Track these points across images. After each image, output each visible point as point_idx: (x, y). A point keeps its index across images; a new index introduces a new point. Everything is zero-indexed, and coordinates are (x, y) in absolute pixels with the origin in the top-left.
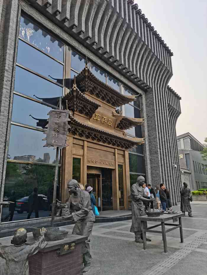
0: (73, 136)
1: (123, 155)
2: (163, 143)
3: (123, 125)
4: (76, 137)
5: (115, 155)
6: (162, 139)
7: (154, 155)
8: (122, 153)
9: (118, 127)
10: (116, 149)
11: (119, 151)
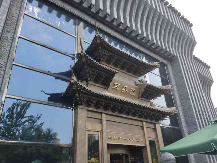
0: (87, 108)
1: (153, 128)
2: (201, 112)
3: (149, 94)
4: (90, 109)
5: (143, 129)
6: (198, 108)
7: (192, 126)
8: (152, 126)
9: (142, 96)
10: (144, 121)
11: (148, 124)
